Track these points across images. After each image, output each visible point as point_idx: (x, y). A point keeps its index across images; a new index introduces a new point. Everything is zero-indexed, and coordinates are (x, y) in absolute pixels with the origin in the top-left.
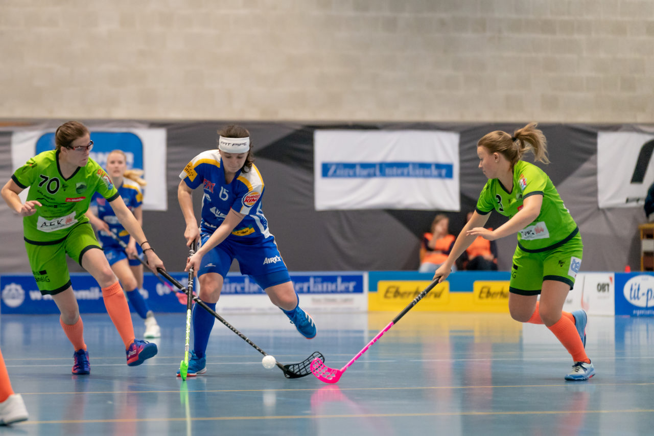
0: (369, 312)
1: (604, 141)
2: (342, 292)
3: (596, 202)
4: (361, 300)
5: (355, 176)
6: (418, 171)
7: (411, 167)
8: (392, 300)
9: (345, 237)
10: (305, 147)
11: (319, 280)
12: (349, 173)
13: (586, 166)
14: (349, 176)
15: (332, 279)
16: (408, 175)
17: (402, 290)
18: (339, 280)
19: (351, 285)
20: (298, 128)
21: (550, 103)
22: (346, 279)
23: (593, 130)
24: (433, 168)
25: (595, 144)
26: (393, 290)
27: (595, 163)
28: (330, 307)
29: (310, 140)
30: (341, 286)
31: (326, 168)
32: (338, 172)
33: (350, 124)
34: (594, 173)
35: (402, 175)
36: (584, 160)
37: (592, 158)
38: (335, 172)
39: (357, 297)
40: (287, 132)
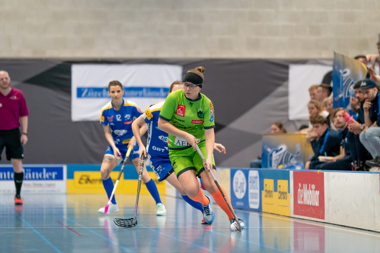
0: (66, 194)
1: (294, 71)
2: (47, 179)
3: (287, 116)
4: (61, 185)
5: (102, 96)
6: (150, 93)
7: (144, 91)
8: (85, 185)
9: (94, 141)
10: (65, 76)
11: (30, 170)
12: (97, 95)
13: (281, 89)
14: (98, 97)
15: (40, 170)
16: (143, 96)
17: (91, 178)
18: (44, 170)
19: (54, 174)
20: (60, 63)
21: (254, 44)
22: (49, 170)
23: (286, 64)
24: (162, 91)
25: (287, 74)
26: (85, 178)
27: (287, 87)
28: (37, 189)
29: (69, 72)
30: (46, 175)
31: (80, 92)
32: (89, 94)
33: (99, 60)
34: (286, 94)
35: (138, 96)
36: (278, 85)
37: (285, 83)
38: (87, 93)
39: (58, 183)
40: (52, 65)
